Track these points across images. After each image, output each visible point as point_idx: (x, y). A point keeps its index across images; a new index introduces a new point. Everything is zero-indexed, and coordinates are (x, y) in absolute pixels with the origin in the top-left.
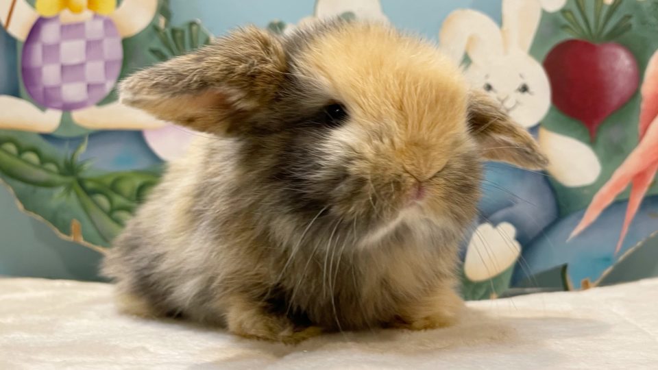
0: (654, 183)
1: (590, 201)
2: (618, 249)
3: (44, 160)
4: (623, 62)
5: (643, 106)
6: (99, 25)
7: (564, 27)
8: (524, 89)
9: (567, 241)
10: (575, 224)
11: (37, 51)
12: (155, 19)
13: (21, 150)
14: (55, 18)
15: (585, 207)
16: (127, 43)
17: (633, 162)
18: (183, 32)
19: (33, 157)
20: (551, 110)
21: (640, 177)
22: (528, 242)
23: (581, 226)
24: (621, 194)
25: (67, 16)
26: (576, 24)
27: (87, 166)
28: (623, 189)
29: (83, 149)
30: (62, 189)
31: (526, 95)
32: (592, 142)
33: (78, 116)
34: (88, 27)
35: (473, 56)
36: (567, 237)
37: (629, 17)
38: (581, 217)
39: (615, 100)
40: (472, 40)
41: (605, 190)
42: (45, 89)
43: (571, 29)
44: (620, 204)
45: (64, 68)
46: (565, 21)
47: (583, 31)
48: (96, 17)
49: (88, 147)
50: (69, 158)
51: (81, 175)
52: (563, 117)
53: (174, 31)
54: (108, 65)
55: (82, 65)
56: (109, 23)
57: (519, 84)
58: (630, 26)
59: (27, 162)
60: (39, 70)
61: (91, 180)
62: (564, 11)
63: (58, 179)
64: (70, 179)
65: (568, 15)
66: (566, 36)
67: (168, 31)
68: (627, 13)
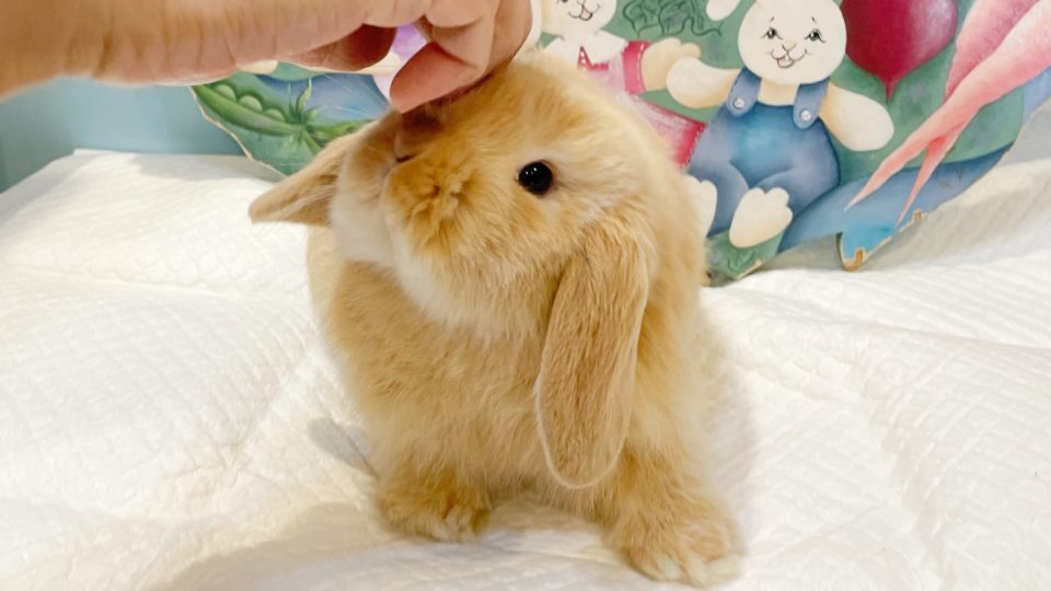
0: (953, 149)
1: (877, 167)
2: (901, 219)
3: (266, 106)
5: (955, 59)
8: (816, 35)
9: (846, 209)
10: (855, 193)
13: (239, 95)
15: (870, 174)
17: (931, 126)
19: (253, 102)
20: (844, 61)
21: (938, 141)
22: (801, 209)
23: (861, 195)
24: (911, 161)
27: (314, 113)
28: (916, 155)
29: (308, 93)
30: (291, 138)
31: (818, 41)
32: (887, 99)
36: (846, 204)
38: (864, 184)
39: (922, 51)
41: (894, 155)
44: (910, 171)
49: (313, 93)
50: (294, 103)
51: (310, 123)
52: (858, 71)
57: (809, 31)
59: (246, 106)
61: (321, 129)
63: (286, 127)
64: (299, 128)
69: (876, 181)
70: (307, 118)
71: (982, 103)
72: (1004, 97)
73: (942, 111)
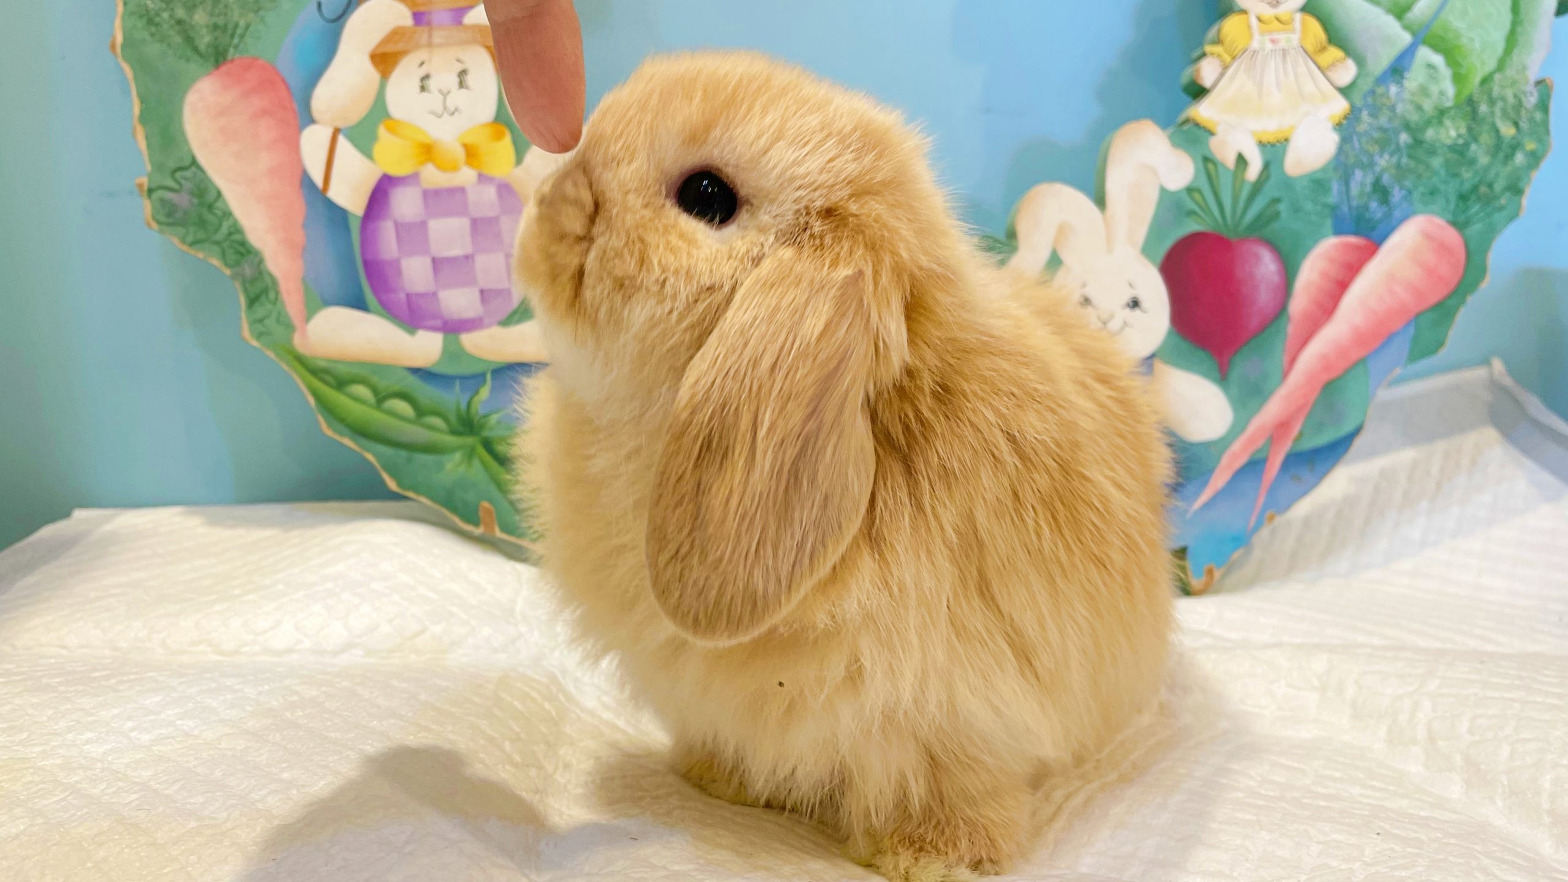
0: (1301, 434)
1: (1217, 462)
2: (1252, 525)
4: (1267, 266)
5: (1290, 329)
6: (490, 192)
7: (1191, 213)
8: (1135, 304)
9: (1188, 515)
10: (1197, 495)
11: (387, 232)
13: (381, 398)
14: (412, 179)
15: (1211, 471)
17: (1273, 409)
19: (402, 407)
20: (1169, 334)
21: (1282, 427)
23: (1204, 497)
24: (1258, 451)
25: (433, 177)
26: (1206, 208)
27: (494, 419)
28: (1261, 443)
29: (485, 392)
30: (457, 456)
31: (1137, 312)
32: (1222, 376)
33: (470, 341)
34: (472, 196)
35: (1064, 255)
36: (1189, 510)
37: (1276, 201)
38: (1205, 483)
39: (1254, 322)
40: (1063, 231)
41: (1236, 446)
42: (408, 296)
43: (1199, 216)
44: (1254, 466)
45: (436, 262)
46: (1192, 206)
47: (1215, 219)
49: (493, 389)
50: (463, 406)
51: (486, 433)
52: (1185, 346)
55: (468, 258)
56: (505, 190)
57: (1126, 298)
58: (1278, 214)
59: (392, 413)
60: (396, 264)
61: (501, 441)
62: (1190, 190)
63: (450, 440)
64: (470, 440)
65: (1197, 196)
66: (1193, 226)
68: (1276, 194)
69: (1219, 480)
70: (482, 427)
71: (1325, 378)
72: (1347, 371)
73: (1283, 391)
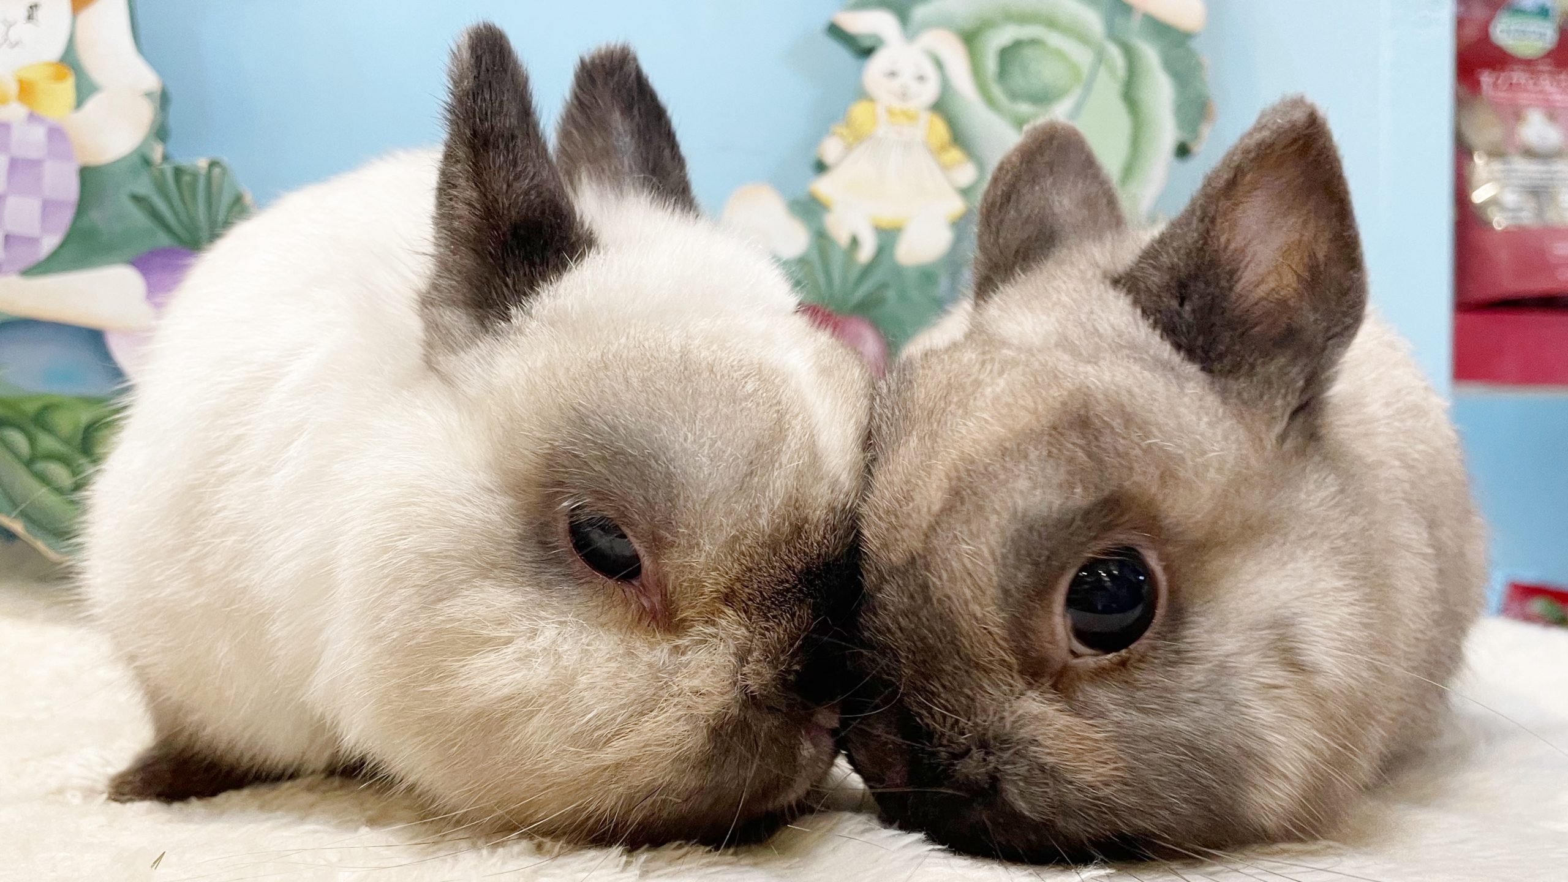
6: (38, 134)
12: (145, 143)
16: (87, 174)
18: (195, 176)
26: (814, 281)
34: (16, 134)
48: (33, 117)
53: (178, 172)
54: (48, 207)
56: (56, 134)
58: (884, 300)
62: (802, 260)
65: (807, 266)
67: (168, 169)
68: (886, 280)
